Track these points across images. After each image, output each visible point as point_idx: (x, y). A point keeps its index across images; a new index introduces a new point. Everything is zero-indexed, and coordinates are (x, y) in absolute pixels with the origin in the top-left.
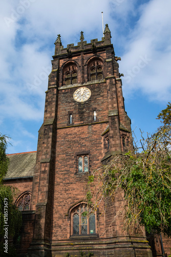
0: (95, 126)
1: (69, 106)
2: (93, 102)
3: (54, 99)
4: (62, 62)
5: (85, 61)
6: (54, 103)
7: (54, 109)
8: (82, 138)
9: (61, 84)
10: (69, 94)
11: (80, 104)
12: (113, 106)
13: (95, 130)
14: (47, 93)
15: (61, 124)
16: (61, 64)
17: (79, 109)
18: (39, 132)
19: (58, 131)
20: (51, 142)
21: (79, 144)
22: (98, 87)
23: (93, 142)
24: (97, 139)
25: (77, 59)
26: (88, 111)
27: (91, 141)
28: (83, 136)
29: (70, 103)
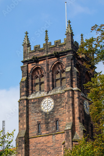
0: (57, 136)
1: (37, 117)
2: (56, 112)
3: (25, 111)
4: (31, 66)
5: (50, 66)
6: (25, 115)
7: (25, 121)
8: (48, 147)
9: (30, 92)
10: (37, 104)
11: (46, 114)
12: (69, 119)
13: (57, 139)
14: (19, 102)
15: (32, 133)
16: (30, 70)
17: (45, 119)
18: (16, 140)
19: (30, 140)
20: (24, 153)
21: (46, 151)
22: (60, 98)
23: (56, 150)
24: (59, 148)
25: (43, 64)
26: (52, 122)
27: (54, 149)
28: (49, 145)
29: (38, 113)
